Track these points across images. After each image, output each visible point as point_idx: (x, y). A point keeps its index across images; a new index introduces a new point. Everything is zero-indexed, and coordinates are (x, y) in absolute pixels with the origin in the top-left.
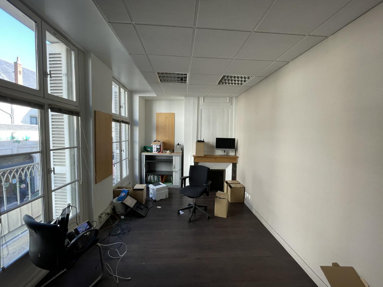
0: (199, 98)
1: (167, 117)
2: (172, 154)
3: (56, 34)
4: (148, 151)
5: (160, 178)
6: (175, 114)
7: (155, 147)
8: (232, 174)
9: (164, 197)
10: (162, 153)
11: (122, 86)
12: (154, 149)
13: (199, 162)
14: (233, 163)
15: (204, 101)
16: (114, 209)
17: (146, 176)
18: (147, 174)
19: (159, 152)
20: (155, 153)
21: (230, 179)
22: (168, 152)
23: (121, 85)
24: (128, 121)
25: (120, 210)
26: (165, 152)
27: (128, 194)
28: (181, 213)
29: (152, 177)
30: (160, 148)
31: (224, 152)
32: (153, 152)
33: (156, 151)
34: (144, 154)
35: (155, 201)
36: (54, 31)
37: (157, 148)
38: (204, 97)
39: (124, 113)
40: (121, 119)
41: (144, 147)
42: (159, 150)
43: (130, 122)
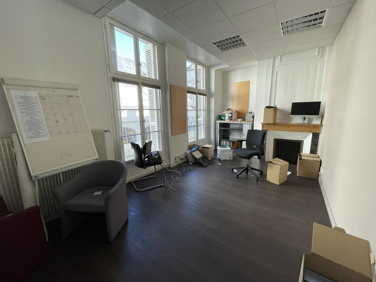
0: (274, 58)
1: (241, 86)
2: (243, 122)
3: (144, 38)
4: (222, 120)
5: (231, 144)
6: (250, 82)
7: (227, 115)
8: (311, 146)
9: (228, 159)
10: (234, 121)
11: (199, 63)
12: (227, 118)
13: (268, 130)
14: (313, 133)
15: (281, 60)
16: (186, 157)
17: (220, 141)
18: (220, 139)
19: (231, 120)
20: (227, 121)
21: (308, 152)
22: (239, 120)
23: (197, 62)
24: (205, 93)
25: (190, 159)
26: (237, 121)
27: (198, 149)
28: (235, 170)
29: (225, 143)
30: (232, 117)
31: (303, 119)
32: (226, 120)
33: (228, 119)
34: (219, 122)
35: (220, 160)
36: (143, 36)
37: (229, 116)
38: (281, 56)
39: (202, 87)
40: (197, 92)
41: (219, 115)
42: (231, 118)
43: (207, 94)
